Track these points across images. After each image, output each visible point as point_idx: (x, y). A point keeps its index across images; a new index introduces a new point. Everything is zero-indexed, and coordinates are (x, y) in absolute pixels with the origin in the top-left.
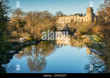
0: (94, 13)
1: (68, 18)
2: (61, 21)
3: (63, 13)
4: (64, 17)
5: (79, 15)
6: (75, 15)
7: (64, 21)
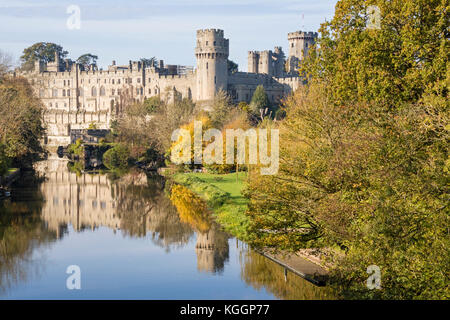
0: (230, 59)
1: (98, 80)
2: (60, 94)
3: (66, 53)
4: (74, 74)
5: (157, 70)
6: (135, 67)
7: (74, 94)
